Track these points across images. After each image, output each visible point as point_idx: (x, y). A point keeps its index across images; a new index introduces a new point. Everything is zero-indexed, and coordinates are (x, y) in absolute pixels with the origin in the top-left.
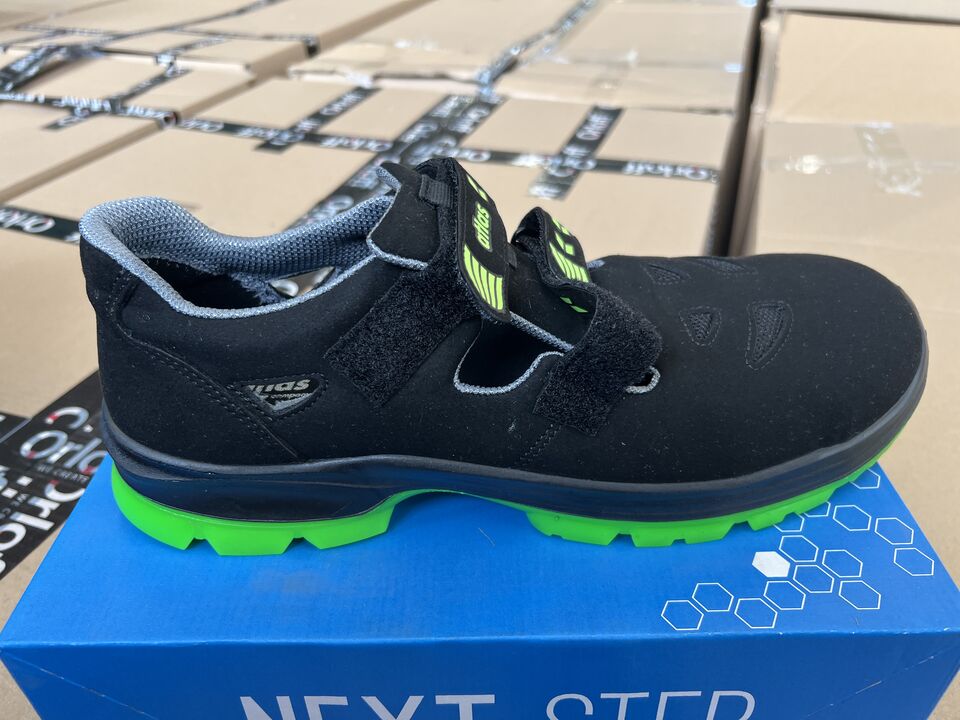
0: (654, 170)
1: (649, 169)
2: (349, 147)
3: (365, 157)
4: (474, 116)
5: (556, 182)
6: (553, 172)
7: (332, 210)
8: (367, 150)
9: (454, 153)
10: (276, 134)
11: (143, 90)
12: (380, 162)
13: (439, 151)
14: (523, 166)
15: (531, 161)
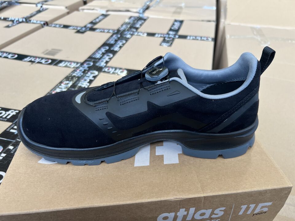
0: (195, 38)
1: (194, 38)
2: (104, 32)
3: (110, 35)
4: (140, 22)
5: (168, 42)
6: (166, 39)
7: (103, 50)
8: (110, 33)
9: (136, 34)
10: (80, 28)
11: (35, 15)
12: (114, 36)
13: (132, 33)
14: (157, 37)
15: (160, 36)
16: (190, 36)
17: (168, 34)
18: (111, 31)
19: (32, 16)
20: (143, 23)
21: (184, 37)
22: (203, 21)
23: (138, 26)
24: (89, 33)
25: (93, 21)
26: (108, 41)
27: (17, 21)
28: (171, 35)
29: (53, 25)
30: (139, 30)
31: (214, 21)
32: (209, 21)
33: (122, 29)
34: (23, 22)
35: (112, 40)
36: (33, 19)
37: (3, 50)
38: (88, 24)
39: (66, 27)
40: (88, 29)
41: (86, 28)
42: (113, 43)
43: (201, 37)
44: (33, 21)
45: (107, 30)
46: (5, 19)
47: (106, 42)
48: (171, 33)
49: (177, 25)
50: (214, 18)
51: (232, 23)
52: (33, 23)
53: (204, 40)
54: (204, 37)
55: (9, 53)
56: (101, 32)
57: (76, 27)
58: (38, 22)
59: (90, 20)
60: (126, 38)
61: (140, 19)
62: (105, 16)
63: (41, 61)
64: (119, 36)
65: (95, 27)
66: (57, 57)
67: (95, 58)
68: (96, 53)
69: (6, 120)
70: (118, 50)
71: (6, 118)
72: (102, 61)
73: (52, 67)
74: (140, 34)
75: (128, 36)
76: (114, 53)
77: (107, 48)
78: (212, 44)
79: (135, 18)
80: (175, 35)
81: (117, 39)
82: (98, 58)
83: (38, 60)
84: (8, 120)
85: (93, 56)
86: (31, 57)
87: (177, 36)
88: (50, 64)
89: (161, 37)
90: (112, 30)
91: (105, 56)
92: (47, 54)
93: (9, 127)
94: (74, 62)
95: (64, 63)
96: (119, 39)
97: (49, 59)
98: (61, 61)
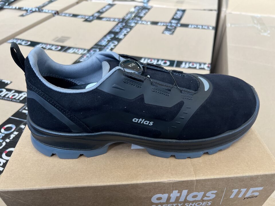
0: (197, 27)
1: (195, 26)
2: (110, 21)
3: (115, 23)
4: (144, 12)
5: (170, 30)
6: (169, 27)
7: (109, 38)
8: (115, 21)
9: (140, 22)
10: (88, 17)
11: (46, 5)
12: (120, 25)
13: (136, 22)
14: (160, 25)
15: (162, 24)
16: (192, 25)
17: (171, 23)
18: (116, 20)
19: (43, 6)
20: (147, 12)
21: (186, 26)
22: (204, 10)
23: (142, 15)
24: (96, 22)
25: (100, 10)
26: (114, 29)
27: (30, 10)
28: (173, 23)
29: (63, 14)
30: (143, 19)
31: (215, 10)
32: (211, 10)
33: (127, 18)
34: (36, 11)
35: (117, 28)
36: (45, 9)
37: (18, 37)
38: (96, 13)
39: (75, 16)
40: (95, 18)
41: (93, 17)
42: (118, 32)
43: (202, 26)
44: (46, 10)
45: (113, 18)
46: (20, 9)
47: (111, 30)
48: (174, 21)
49: (179, 14)
50: (216, 7)
51: (233, 12)
52: (45, 12)
53: (205, 29)
54: (205, 26)
55: (23, 40)
56: (107, 20)
57: (84, 16)
58: (50, 11)
59: (97, 10)
60: (130, 26)
61: (144, 8)
62: (111, 5)
63: (52, 48)
64: (124, 24)
65: (102, 16)
66: (66, 44)
67: (101, 45)
68: (102, 41)
69: (19, 101)
70: (122, 38)
71: (19, 99)
72: (108, 48)
73: (62, 53)
74: (144, 22)
75: (133, 25)
76: (119, 40)
77: (113, 36)
78: (213, 32)
79: (139, 8)
80: (177, 24)
81: (122, 27)
82: (103, 45)
83: (48, 47)
84: (21, 102)
85: (99, 43)
86: (42, 43)
87: (179, 25)
88: (60, 50)
89: (164, 25)
90: (118, 19)
91: (111, 43)
92: (57, 41)
93: (21, 108)
94: (82, 49)
95: (73, 50)
96: (124, 27)
97: (58, 46)
98: (69, 48)
